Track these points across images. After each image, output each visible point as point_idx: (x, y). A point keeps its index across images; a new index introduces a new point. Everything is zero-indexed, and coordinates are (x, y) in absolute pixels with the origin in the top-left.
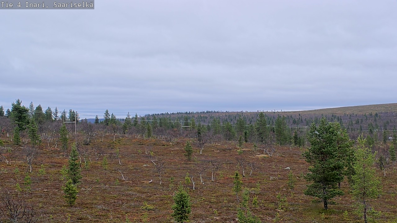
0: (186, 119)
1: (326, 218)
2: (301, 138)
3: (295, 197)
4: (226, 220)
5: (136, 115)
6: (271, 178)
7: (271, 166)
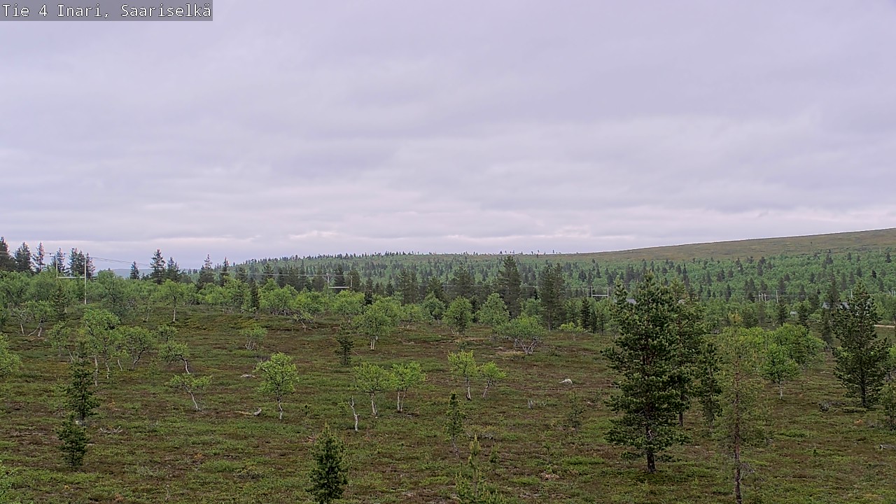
0: (340, 270)
1: (652, 492)
2: (596, 313)
3: (583, 445)
4: (429, 498)
5: (226, 263)
6: (531, 403)
7: (530, 376)
